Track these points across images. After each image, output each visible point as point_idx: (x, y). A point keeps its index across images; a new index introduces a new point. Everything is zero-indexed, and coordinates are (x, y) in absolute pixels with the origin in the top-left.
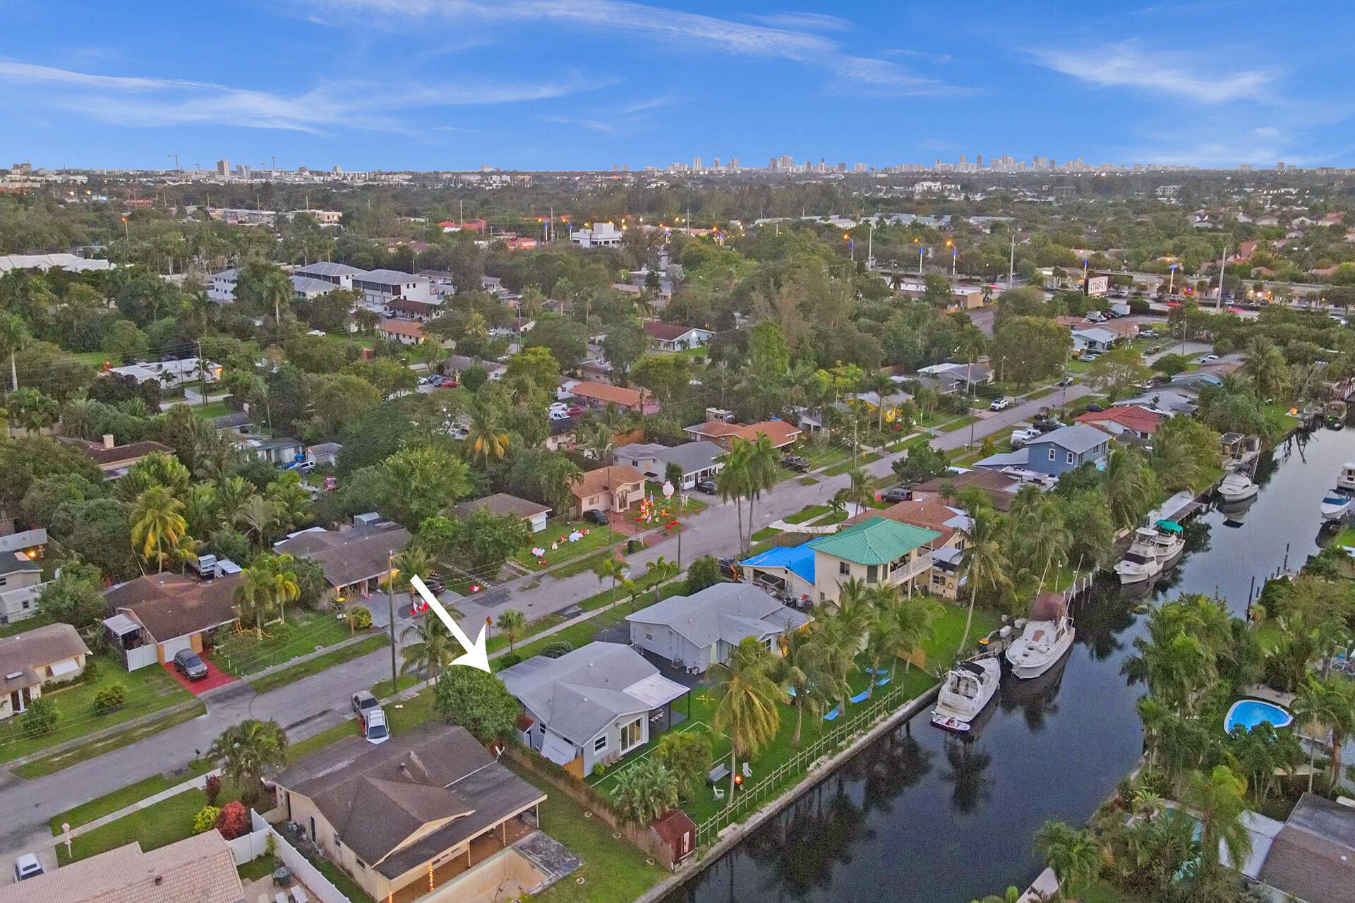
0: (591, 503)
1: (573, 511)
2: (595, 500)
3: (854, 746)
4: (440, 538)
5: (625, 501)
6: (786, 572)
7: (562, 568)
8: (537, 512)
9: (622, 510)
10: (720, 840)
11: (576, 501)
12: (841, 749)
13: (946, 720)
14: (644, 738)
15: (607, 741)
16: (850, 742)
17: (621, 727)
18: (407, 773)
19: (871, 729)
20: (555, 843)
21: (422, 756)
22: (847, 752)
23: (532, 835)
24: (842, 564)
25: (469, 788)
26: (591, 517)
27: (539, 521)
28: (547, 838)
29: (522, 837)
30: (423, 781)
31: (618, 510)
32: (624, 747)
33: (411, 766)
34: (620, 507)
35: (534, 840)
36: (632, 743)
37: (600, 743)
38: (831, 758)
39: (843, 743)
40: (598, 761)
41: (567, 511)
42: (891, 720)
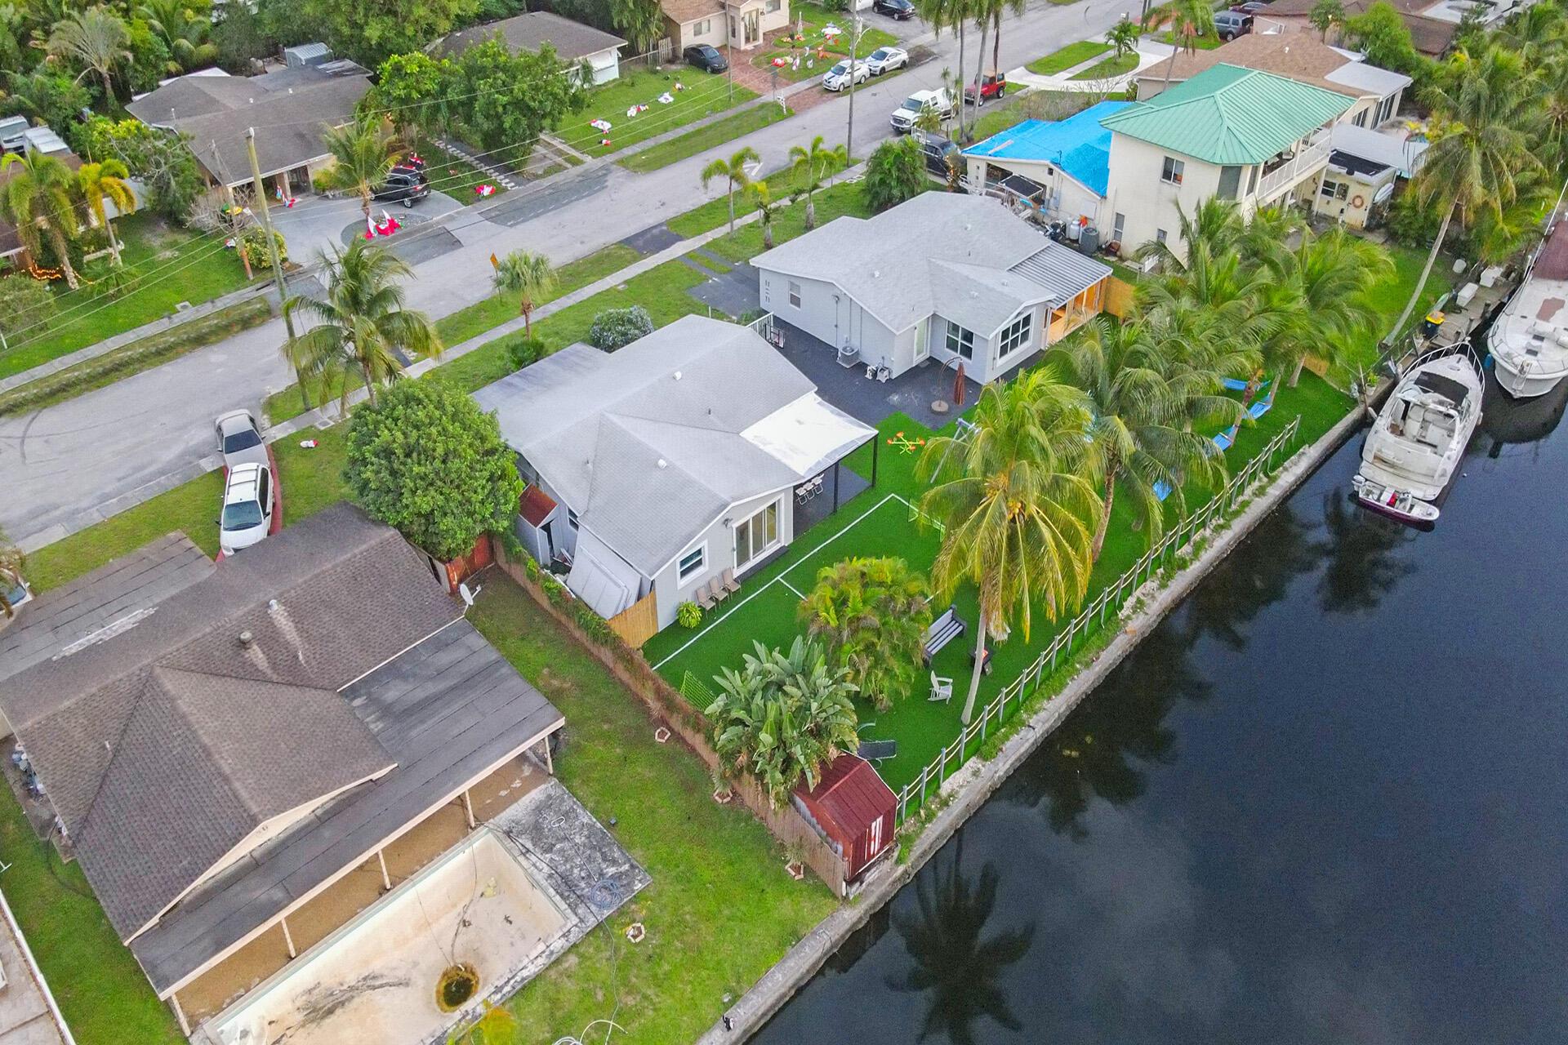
0: (697, 33)
1: (665, 47)
2: (705, 26)
3: (1208, 556)
4: (415, 95)
5: (755, 30)
6: (1051, 172)
7: (643, 153)
8: (599, 47)
9: (750, 47)
10: (945, 803)
11: (670, 27)
12: (1183, 564)
13: (1386, 497)
14: (785, 535)
15: (705, 556)
16: (1198, 548)
17: (736, 525)
18: (257, 654)
19: (1236, 514)
20: (586, 818)
21: (295, 611)
22: (1195, 569)
23: (536, 794)
24: (1168, 161)
25: (393, 693)
26: (697, 59)
27: (606, 64)
28: (569, 802)
29: (513, 798)
30: (291, 674)
31: (744, 46)
32: (743, 557)
33: (270, 637)
34: (747, 39)
35: (539, 810)
36: (758, 548)
37: (691, 564)
38: (1163, 586)
39: (1187, 549)
40: (687, 597)
41: (656, 47)
42: (1274, 492)
